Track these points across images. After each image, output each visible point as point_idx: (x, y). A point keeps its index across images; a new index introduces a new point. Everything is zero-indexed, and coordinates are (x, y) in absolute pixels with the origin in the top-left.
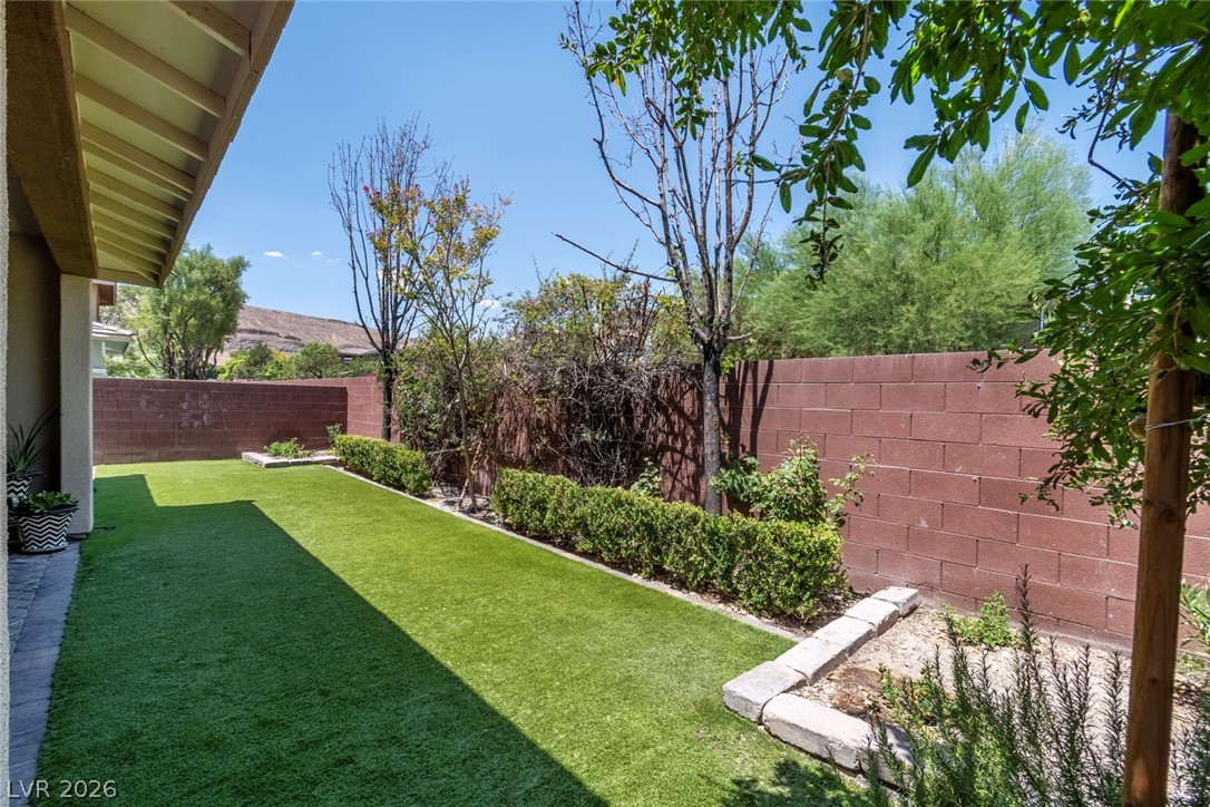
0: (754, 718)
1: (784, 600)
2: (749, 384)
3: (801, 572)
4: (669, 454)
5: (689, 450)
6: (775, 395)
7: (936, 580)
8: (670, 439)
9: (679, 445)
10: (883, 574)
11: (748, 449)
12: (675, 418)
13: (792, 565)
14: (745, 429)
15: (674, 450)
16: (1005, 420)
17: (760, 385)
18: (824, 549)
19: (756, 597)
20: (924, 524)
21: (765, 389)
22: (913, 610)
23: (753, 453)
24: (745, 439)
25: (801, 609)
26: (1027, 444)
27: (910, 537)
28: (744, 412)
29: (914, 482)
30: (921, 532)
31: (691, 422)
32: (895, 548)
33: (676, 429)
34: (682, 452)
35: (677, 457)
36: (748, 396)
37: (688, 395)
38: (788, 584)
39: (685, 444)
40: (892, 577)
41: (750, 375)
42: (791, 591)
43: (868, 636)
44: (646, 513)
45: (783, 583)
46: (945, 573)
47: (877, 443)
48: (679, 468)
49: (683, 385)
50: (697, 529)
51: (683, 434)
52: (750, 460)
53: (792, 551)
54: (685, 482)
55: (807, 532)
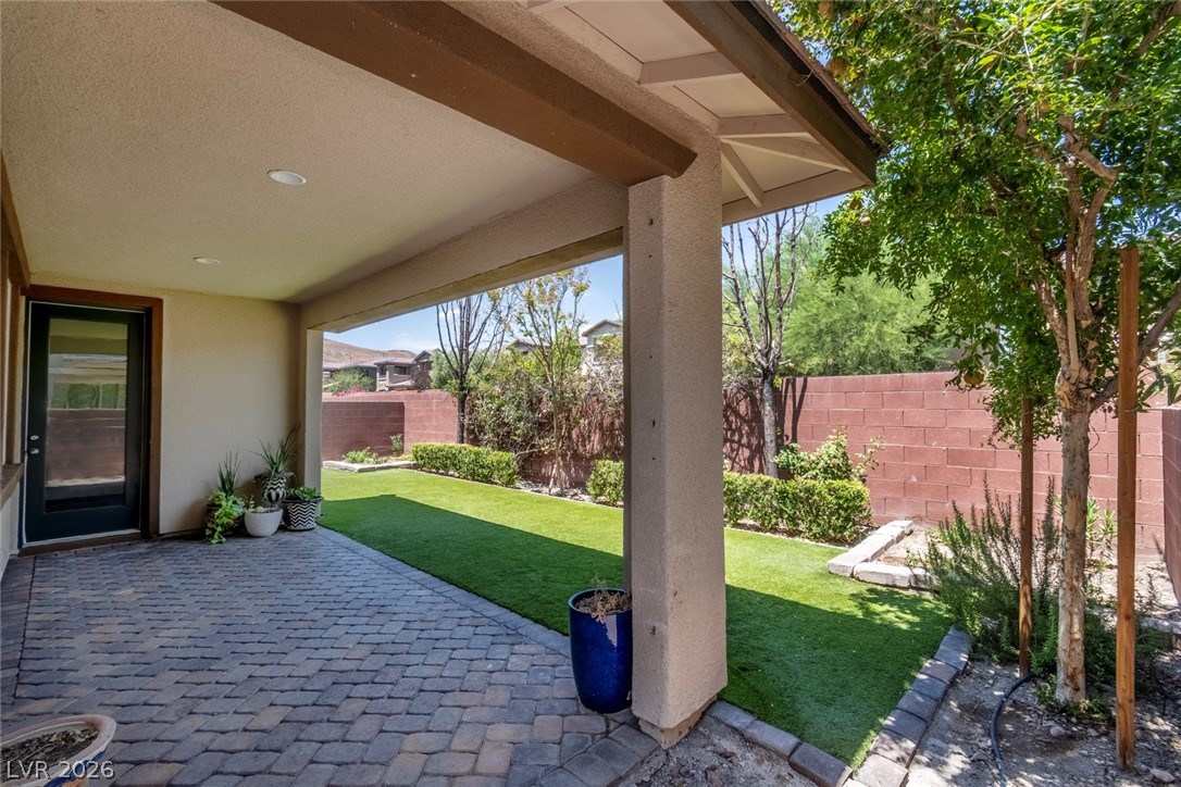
0: (848, 575)
1: (834, 530)
2: (790, 394)
3: (846, 510)
4: (728, 444)
5: (744, 441)
6: (809, 401)
7: (923, 513)
8: (729, 433)
9: (736, 438)
10: (890, 513)
11: (790, 438)
12: (732, 418)
13: (840, 506)
14: (788, 425)
15: (732, 441)
16: (960, 413)
17: (798, 394)
18: (859, 496)
19: (815, 529)
20: (914, 479)
21: (802, 397)
22: (911, 532)
23: (795, 440)
24: (788, 430)
25: (846, 533)
26: (974, 426)
27: (906, 488)
28: (787, 413)
29: (907, 453)
30: (913, 484)
31: (745, 421)
32: (896, 496)
33: (734, 427)
34: (739, 442)
35: (735, 446)
36: (790, 402)
37: (743, 403)
38: (838, 519)
39: (741, 436)
40: (895, 515)
41: (790, 387)
42: (839, 523)
43: (891, 543)
44: (731, 483)
45: (834, 518)
46: (929, 509)
47: (881, 429)
48: (737, 454)
49: (738, 395)
50: (771, 490)
51: (739, 430)
52: (794, 445)
53: (840, 498)
54: (742, 463)
55: (848, 485)
